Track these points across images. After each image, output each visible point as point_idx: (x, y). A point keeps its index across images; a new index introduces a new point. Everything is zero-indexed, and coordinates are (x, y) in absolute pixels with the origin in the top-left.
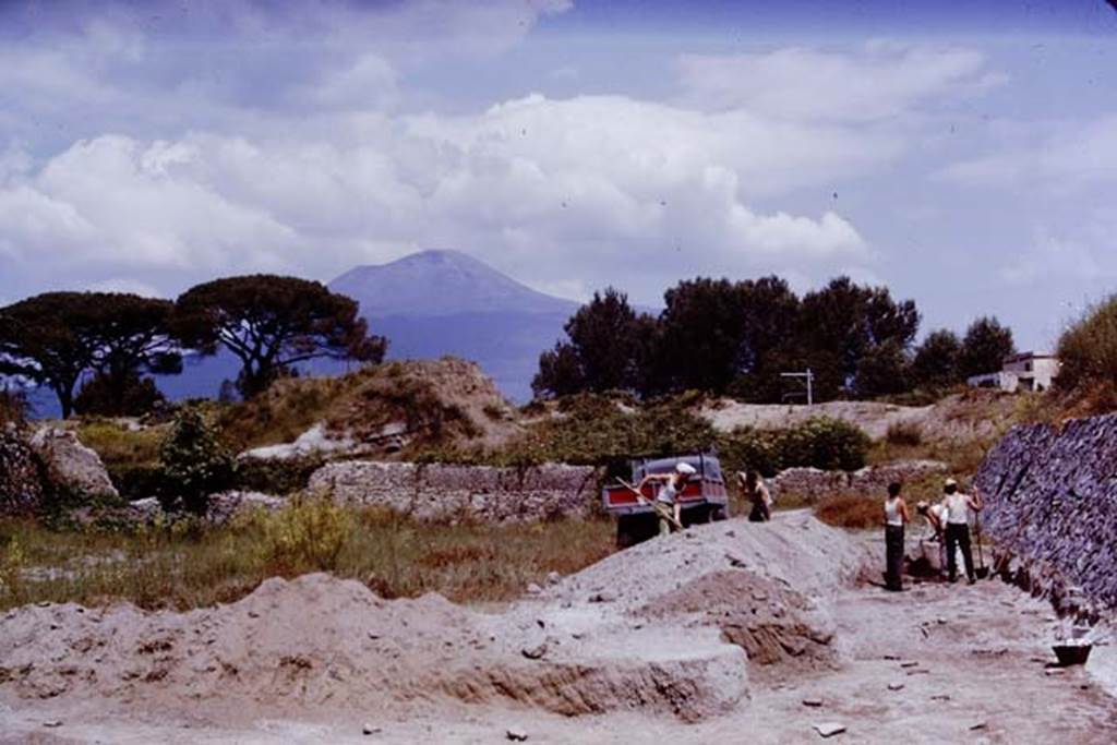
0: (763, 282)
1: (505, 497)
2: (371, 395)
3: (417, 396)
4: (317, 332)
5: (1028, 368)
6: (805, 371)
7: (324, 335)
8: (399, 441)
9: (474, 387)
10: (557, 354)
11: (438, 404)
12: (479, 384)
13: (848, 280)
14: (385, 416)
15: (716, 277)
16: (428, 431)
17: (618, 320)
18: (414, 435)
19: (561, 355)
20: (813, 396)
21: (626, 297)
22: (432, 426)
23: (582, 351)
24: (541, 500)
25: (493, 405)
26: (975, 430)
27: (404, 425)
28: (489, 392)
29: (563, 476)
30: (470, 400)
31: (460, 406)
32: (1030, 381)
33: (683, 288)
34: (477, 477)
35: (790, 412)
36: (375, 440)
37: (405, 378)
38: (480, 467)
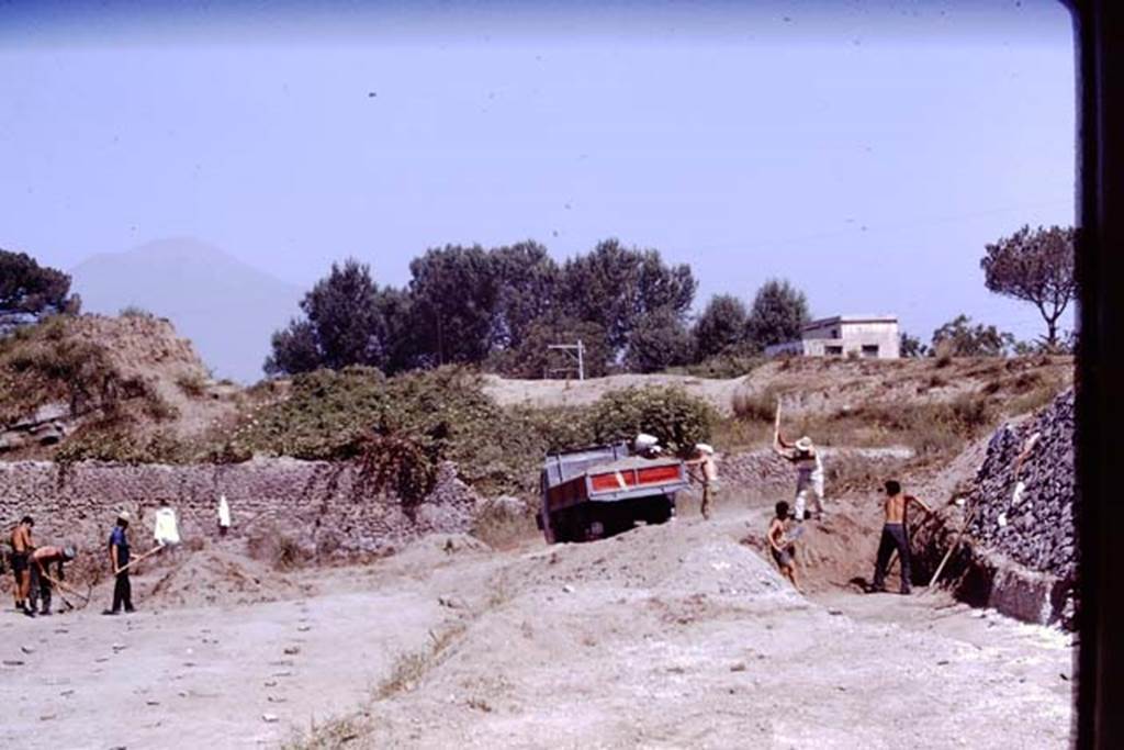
0: (519, 247)
1: (193, 511)
2: (21, 365)
3: (85, 365)
4: (25, 310)
5: (835, 335)
6: (576, 343)
7: (33, 313)
8: (59, 429)
9: (166, 353)
10: (291, 333)
11: (114, 375)
12: (173, 348)
13: (617, 244)
14: (40, 394)
15: (468, 245)
16: (101, 414)
17: (359, 295)
18: (80, 420)
19: (295, 334)
20: (585, 371)
21: (368, 268)
22: (106, 408)
23: (319, 329)
24: (249, 515)
25: (192, 376)
26: (802, 406)
27: (67, 406)
28: (185, 360)
29: (282, 478)
30: (159, 370)
31: (144, 379)
32: (838, 349)
33: (432, 257)
34: (149, 481)
35: (568, 388)
36: (26, 427)
37: (69, 341)
38: (155, 465)
